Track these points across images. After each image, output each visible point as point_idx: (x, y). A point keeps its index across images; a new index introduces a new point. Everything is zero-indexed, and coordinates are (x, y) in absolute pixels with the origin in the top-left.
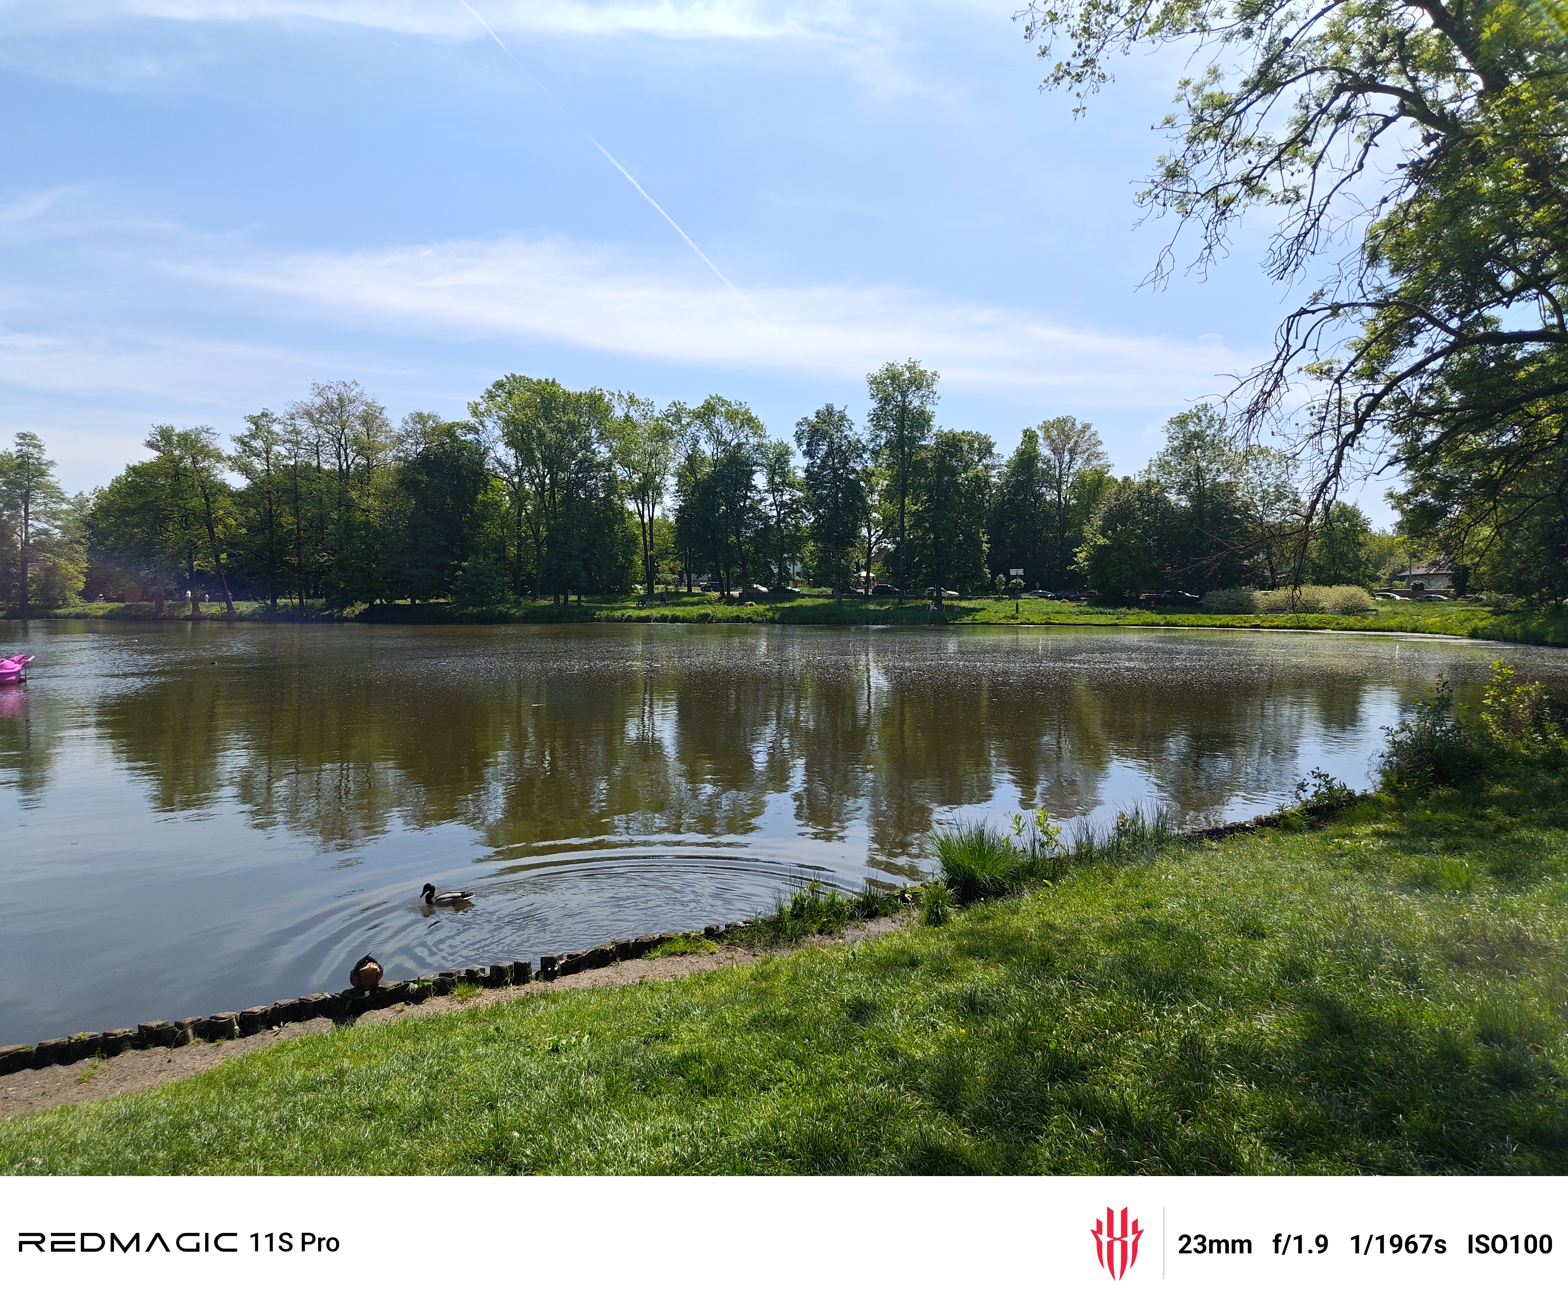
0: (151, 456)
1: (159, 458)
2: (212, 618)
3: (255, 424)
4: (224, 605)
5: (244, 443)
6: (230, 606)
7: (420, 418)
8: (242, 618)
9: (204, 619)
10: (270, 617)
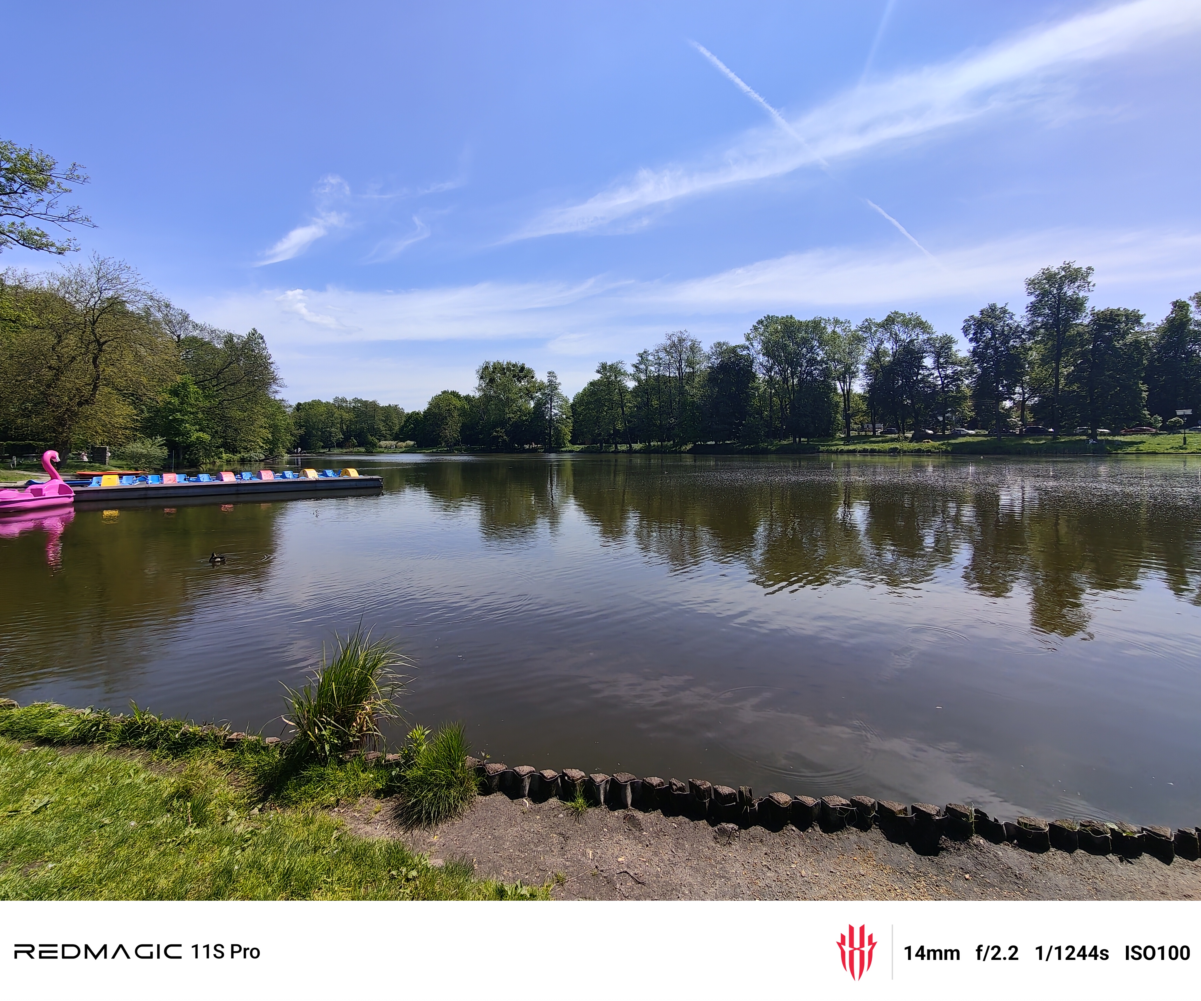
0: (597, 377)
1: (601, 377)
2: (623, 452)
3: (641, 357)
4: (628, 445)
5: (636, 367)
6: (631, 446)
7: (719, 345)
8: (636, 452)
9: (620, 452)
10: (647, 451)
